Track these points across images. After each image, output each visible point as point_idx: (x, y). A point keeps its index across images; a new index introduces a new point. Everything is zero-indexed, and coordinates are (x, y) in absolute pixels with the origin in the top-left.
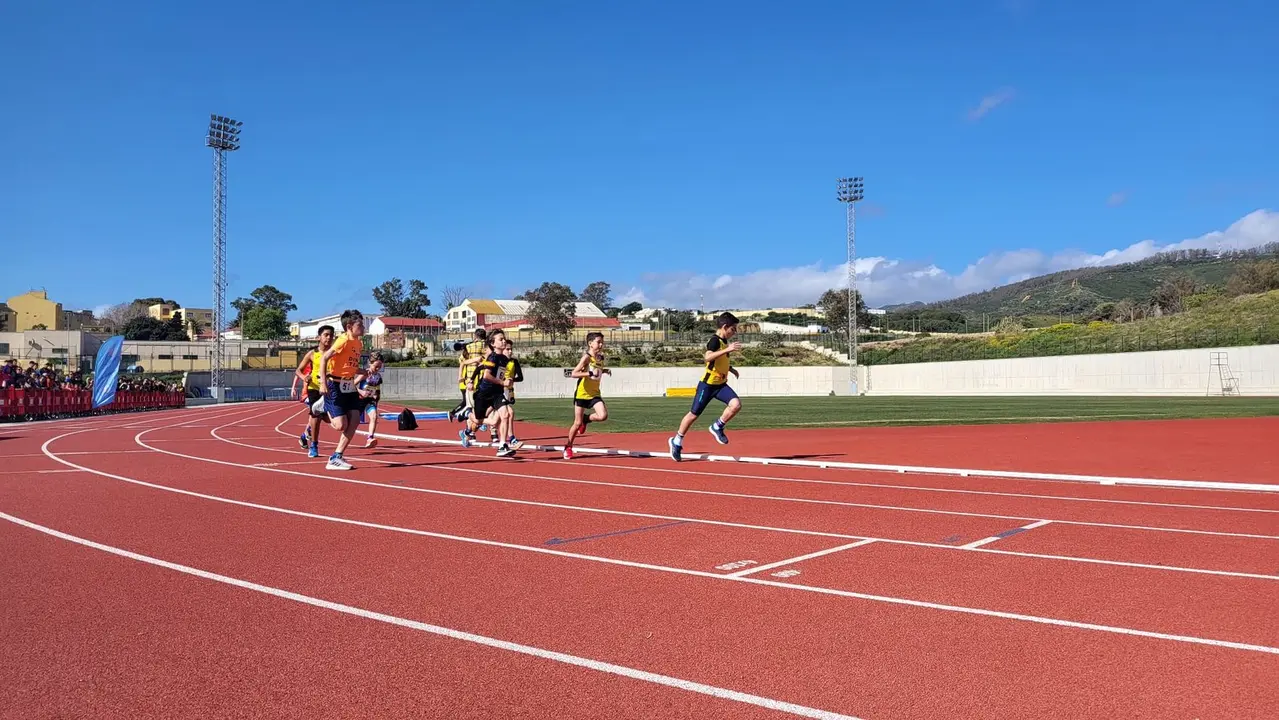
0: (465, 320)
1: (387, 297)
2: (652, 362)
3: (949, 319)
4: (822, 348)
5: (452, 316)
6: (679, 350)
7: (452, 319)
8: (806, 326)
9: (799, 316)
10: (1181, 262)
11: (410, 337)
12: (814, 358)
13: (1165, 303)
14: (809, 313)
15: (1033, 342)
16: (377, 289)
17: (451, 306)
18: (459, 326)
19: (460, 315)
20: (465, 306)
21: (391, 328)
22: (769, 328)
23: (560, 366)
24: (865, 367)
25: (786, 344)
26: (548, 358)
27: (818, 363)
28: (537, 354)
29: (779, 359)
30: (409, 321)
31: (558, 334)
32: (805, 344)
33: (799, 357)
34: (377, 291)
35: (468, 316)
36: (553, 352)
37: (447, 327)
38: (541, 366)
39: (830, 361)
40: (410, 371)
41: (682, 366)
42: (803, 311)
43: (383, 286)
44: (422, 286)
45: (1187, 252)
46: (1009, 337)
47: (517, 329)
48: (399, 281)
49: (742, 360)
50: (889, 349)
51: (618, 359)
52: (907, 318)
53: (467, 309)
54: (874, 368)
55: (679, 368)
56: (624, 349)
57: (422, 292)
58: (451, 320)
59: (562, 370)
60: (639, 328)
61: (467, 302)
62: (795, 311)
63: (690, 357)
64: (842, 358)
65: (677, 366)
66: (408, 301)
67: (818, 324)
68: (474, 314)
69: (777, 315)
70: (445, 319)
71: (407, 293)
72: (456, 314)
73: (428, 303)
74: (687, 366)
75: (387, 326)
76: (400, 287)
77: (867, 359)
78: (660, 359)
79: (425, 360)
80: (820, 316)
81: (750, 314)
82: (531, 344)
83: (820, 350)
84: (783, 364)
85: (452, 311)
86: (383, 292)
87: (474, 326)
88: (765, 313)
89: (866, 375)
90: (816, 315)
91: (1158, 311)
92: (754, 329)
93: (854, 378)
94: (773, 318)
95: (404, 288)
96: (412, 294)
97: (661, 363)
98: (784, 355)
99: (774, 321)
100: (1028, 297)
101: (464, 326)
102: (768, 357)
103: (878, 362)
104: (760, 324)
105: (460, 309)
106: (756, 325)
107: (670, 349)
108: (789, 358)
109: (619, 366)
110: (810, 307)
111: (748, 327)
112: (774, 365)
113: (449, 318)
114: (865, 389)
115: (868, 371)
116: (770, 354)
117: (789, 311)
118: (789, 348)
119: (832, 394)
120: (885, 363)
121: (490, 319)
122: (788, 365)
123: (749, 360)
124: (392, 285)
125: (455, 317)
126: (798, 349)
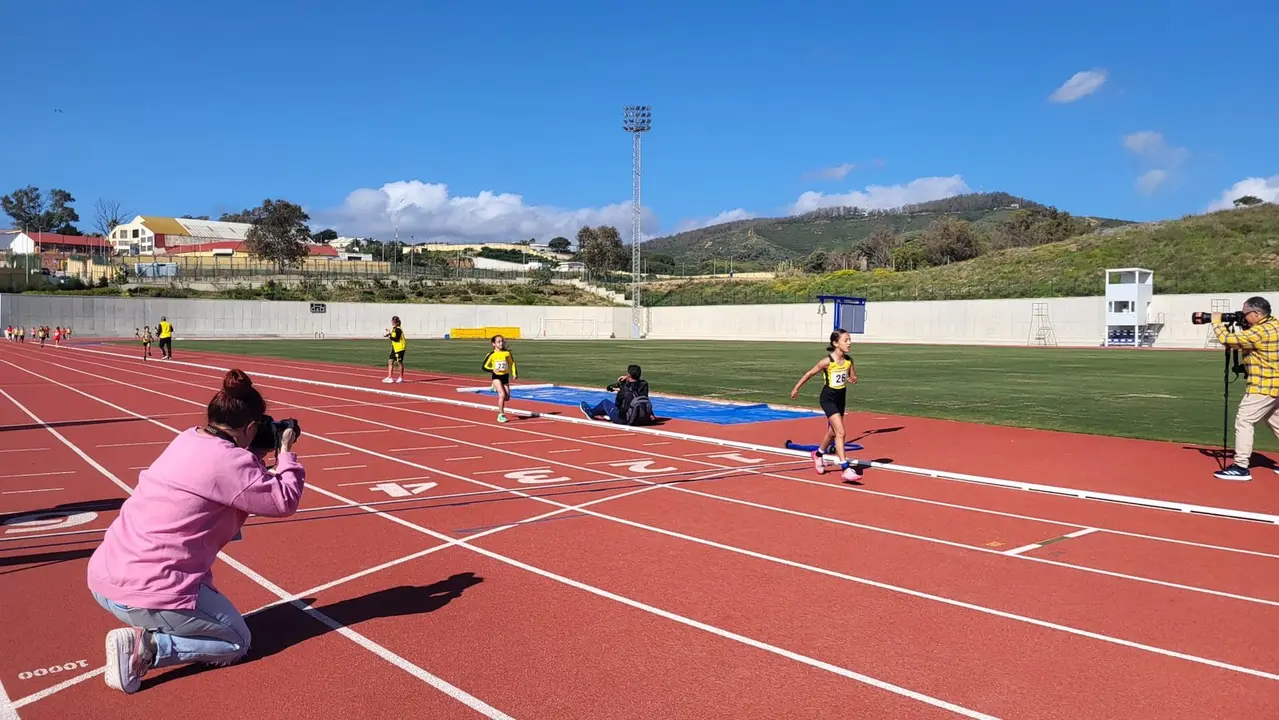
0: (135, 241)
1: (19, 208)
2: (413, 297)
3: (662, 261)
4: (595, 287)
5: (118, 235)
7: (119, 239)
8: (527, 263)
9: (513, 252)
10: (836, 218)
11: (73, 258)
12: (588, 298)
13: (871, 254)
14: (524, 249)
16: (7, 197)
17: (115, 223)
18: (128, 248)
19: (130, 234)
20: (137, 223)
21: (42, 246)
22: (482, 263)
23: (303, 300)
24: (645, 309)
25: (553, 281)
26: (285, 289)
27: (594, 303)
28: (271, 284)
29: (553, 297)
30: (59, 239)
31: (286, 261)
32: (576, 282)
33: (573, 297)
35: (140, 236)
36: (292, 282)
37: (113, 248)
38: (279, 299)
39: (610, 303)
40: (108, 301)
41: (448, 303)
42: (518, 248)
43: (16, 194)
44: (67, 197)
46: (794, 282)
47: (210, 254)
48: (37, 189)
49: (513, 298)
50: (664, 290)
51: (371, 293)
53: (140, 227)
54: (653, 309)
55: (443, 305)
56: (377, 281)
57: (68, 204)
58: (117, 239)
59: (307, 304)
60: (360, 258)
61: (139, 219)
62: (509, 247)
63: (455, 293)
64: (620, 298)
65: (442, 302)
67: (540, 261)
68: (150, 234)
69: (491, 250)
70: (110, 238)
71: (46, 205)
72: (124, 233)
73: (76, 218)
74: (452, 303)
75: (37, 244)
76: (38, 197)
77: (650, 300)
78: (420, 294)
80: (535, 254)
81: (462, 248)
83: (594, 289)
84: (558, 304)
85: (118, 229)
86: (15, 202)
87: (150, 248)
88: (478, 248)
89: (645, 315)
90: (531, 252)
91: (864, 262)
92: (468, 264)
93: (636, 320)
94: (487, 253)
95: (43, 198)
96: (54, 206)
97: (423, 299)
98: (556, 293)
99: (488, 257)
100: (710, 243)
101: (136, 248)
102: (540, 296)
103: (654, 305)
104: (475, 260)
105: (129, 227)
106: (470, 260)
107: (429, 283)
108: (561, 297)
109: (375, 302)
110: (524, 243)
111: (461, 262)
112: (550, 304)
113: (114, 236)
114: (645, 331)
115: (648, 312)
116: (542, 292)
117: (504, 247)
118: (557, 286)
119: (613, 336)
120: (667, 305)
121: (171, 241)
122: (565, 305)
123: (522, 299)
124: (26, 194)
125: (122, 237)
126: (574, 287)
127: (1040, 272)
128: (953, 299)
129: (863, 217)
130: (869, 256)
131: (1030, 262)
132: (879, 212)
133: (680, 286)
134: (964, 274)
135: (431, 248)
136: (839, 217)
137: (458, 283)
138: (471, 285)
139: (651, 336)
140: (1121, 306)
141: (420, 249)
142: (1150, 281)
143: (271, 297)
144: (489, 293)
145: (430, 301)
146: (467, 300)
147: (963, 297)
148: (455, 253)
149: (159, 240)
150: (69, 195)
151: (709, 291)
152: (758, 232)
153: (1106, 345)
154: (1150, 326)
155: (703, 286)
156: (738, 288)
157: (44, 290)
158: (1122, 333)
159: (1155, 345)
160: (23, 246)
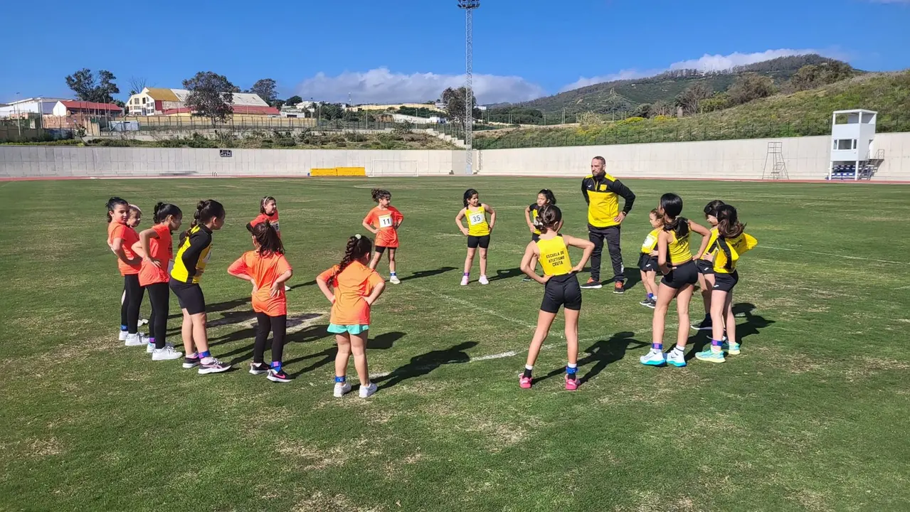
0: (145, 106)
1: (79, 83)
2: (300, 144)
3: (532, 114)
4: (444, 134)
5: (133, 102)
6: (324, 134)
7: (133, 104)
8: (429, 117)
9: (423, 109)
10: (680, 78)
12: (436, 143)
13: (684, 104)
14: (431, 107)
15: (612, 132)
16: (69, 77)
17: (134, 93)
18: (141, 111)
19: (141, 101)
20: (144, 94)
21: (72, 110)
22: (400, 118)
23: (216, 147)
24: (478, 151)
25: (414, 131)
26: (206, 139)
27: (441, 148)
28: (196, 135)
29: (409, 143)
30: (93, 105)
31: (217, 118)
32: (430, 131)
33: (425, 142)
34: (69, 79)
35: (147, 102)
36: (209, 135)
37: (130, 111)
38: (199, 147)
39: (450, 146)
41: (327, 149)
42: (426, 106)
43: (76, 75)
44: (110, 76)
45: (684, 71)
47: (183, 114)
48: (89, 71)
49: (378, 144)
50: (496, 137)
51: (271, 142)
52: (502, 113)
53: (146, 96)
54: (485, 152)
55: (325, 151)
56: (276, 132)
57: (111, 81)
59: (218, 150)
60: (296, 116)
61: (146, 90)
62: (420, 106)
63: (333, 141)
64: (460, 143)
65: (323, 148)
66: (99, 88)
67: (438, 116)
68: (152, 100)
69: (407, 109)
70: (128, 104)
71: (97, 82)
72: (137, 101)
73: (117, 91)
74: (330, 148)
75: (68, 109)
76: (90, 76)
77: (480, 145)
78: (307, 142)
79: (86, 139)
80: (438, 110)
81: (386, 107)
82: (194, 127)
83: (442, 136)
84: (411, 148)
85: (133, 97)
86: (76, 80)
87: (153, 111)
88: (398, 107)
89: (478, 156)
90: (436, 109)
91: (680, 111)
92: (389, 119)
93: (469, 160)
94: (404, 111)
95: (94, 78)
96: (102, 82)
97: (308, 146)
98: (413, 140)
99: (404, 114)
100: (581, 100)
101: (145, 111)
102: (399, 142)
103: (488, 147)
104: (393, 115)
105: (140, 96)
106: (391, 116)
107: (316, 133)
108: (416, 143)
109: (270, 148)
110: (431, 103)
111: (384, 118)
112: (405, 148)
113: (131, 103)
114: (478, 169)
115: (480, 154)
116: (402, 139)
117: (416, 106)
118: (417, 134)
119: (452, 173)
120: (495, 148)
121: (166, 105)
122: (416, 149)
123: (383, 145)
124: (83, 74)
125: (136, 103)
126: (425, 135)
127: (787, 114)
128: (710, 140)
129: (700, 77)
130: (684, 107)
131: (781, 107)
132: (714, 73)
133: (508, 133)
134: (725, 118)
135: (364, 108)
136: (682, 78)
137: (339, 133)
138: (348, 135)
139: (482, 173)
140: (845, 144)
141: (355, 110)
142: (873, 121)
143: (192, 145)
144: (361, 141)
145: (314, 147)
147: (718, 138)
148: (381, 111)
149: (158, 105)
150: (112, 75)
151: (529, 136)
152: (618, 91)
153: (830, 179)
154: (870, 161)
155: (526, 132)
156: (551, 133)
157: (19, 142)
158: (844, 168)
159: (872, 179)
160: (60, 110)
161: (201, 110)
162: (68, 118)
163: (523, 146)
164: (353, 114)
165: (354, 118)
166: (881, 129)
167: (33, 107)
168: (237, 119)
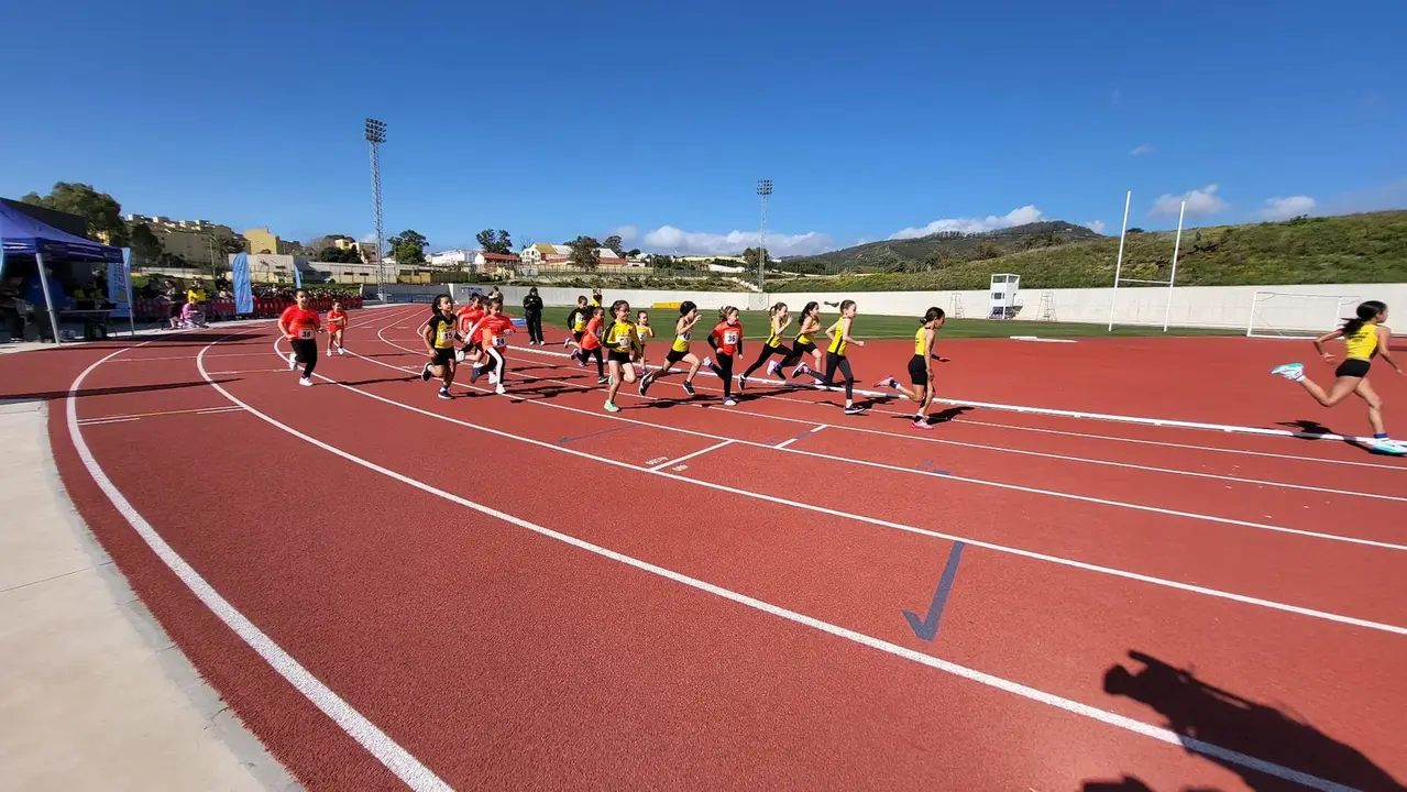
0: (533, 257)
1: (485, 239)
2: (645, 287)
4: (744, 281)
5: (525, 254)
6: (661, 280)
9: (732, 261)
11: (500, 266)
12: (738, 288)
13: (933, 262)
14: (738, 260)
15: (860, 283)
17: (525, 247)
18: (530, 260)
19: (531, 253)
20: (533, 248)
21: (488, 260)
22: (714, 268)
24: (767, 294)
25: (724, 278)
26: (583, 282)
27: (741, 291)
28: (577, 279)
29: (719, 287)
30: (499, 256)
31: (589, 268)
32: (735, 279)
33: (730, 287)
34: (478, 236)
35: (535, 254)
36: (587, 279)
37: (523, 261)
39: (748, 289)
41: (663, 290)
42: (734, 259)
43: (483, 233)
44: (507, 234)
46: (848, 280)
47: (565, 263)
48: (492, 230)
49: (697, 287)
50: (781, 284)
51: (625, 284)
52: (795, 265)
53: (535, 250)
54: (772, 294)
55: (661, 291)
56: (629, 278)
57: (507, 238)
58: (525, 256)
60: (638, 265)
61: (534, 246)
62: (730, 259)
64: (755, 288)
66: (498, 243)
67: (743, 267)
68: (539, 253)
69: (719, 260)
70: (521, 256)
71: (497, 238)
72: (528, 253)
73: (511, 245)
74: (665, 289)
75: (485, 259)
76: (493, 234)
77: (769, 289)
78: (650, 285)
79: (509, 281)
81: (704, 259)
82: (574, 273)
83: (742, 283)
84: (721, 290)
85: (526, 250)
86: (483, 237)
87: (539, 261)
88: (713, 259)
89: (767, 297)
90: (742, 261)
91: (929, 268)
92: (706, 268)
93: (761, 301)
94: (717, 262)
95: (495, 235)
96: (501, 239)
97: (650, 288)
98: (722, 285)
99: (717, 264)
100: (861, 255)
101: (533, 260)
102: (713, 286)
103: (774, 291)
104: (709, 266)
105: (530, 250)
106: (707, 266)
107: (656, 279)
108: (725, 287)
109: (625, 289)
110: (738, 256)
111: (702, 267)
112: (716, 291)
113: (523, 255)
115: (769, 296)
116: (715, 284)
117: (726, 258)
118: (726, 280)
119: (748, 308)
120: (780, 291)
121: (549, 257)
122: (724, 291)
123: (702, 287)
124: (488, 232)
125: (527, 255)
126: (730, 282)
130: (932, 264)
135: (688, 259)
136: (947, 238)
138: (677, 280)
140: (998, 296)
141: (681, 260)
142: (1017, 281)
143: (575, 286)
144: (686, 284)
145: (654, 288)
146: (673, 288)
147: (926, 290)
148: (700, 262)
149: (543, 256)
151: (803, 285)
152: (892, 248)
153: (990, 318)
154: (1014, 307)
158: (998, 311)
159: (1017, 318)
160: (480, 260)
161: (579, 262)
162: (486, 266)
163: (798, 291)
164: (680, 264)
165: (680, 267)
166: (1022, 287)
167: (460, 257)
168: (602, 268)
